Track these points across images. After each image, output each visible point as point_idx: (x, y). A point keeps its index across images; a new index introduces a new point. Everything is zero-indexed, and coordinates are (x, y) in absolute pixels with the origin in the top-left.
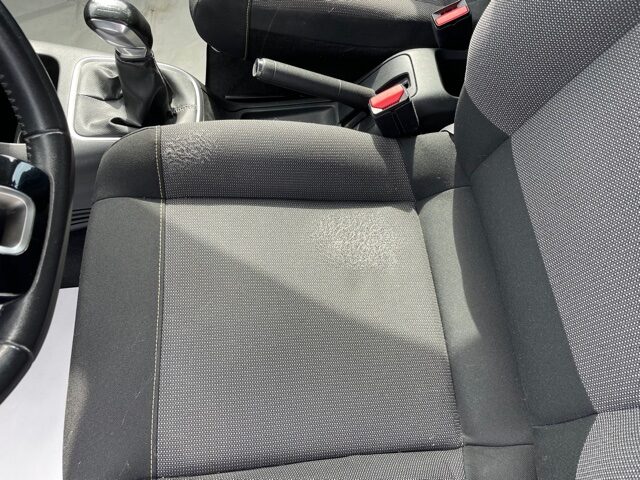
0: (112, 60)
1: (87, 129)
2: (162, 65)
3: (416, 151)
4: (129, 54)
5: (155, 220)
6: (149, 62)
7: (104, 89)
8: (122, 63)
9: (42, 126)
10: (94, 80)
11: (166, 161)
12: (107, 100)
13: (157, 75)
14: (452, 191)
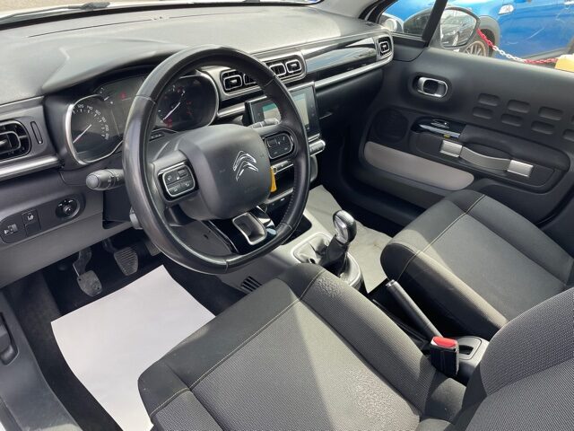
0: (331, 238)
1: (299, 255)
2: (349, 255)
3: (443, 384)
4: (339, 238)
5: (290, 301)
6: (345, 248)
7: (319, 247)
8: (335, 240)
9: (288, 222)
10: (318, 241)
11: (316, 283)
12: (316, 252)
13: (344, 255)
14: (448, 423)
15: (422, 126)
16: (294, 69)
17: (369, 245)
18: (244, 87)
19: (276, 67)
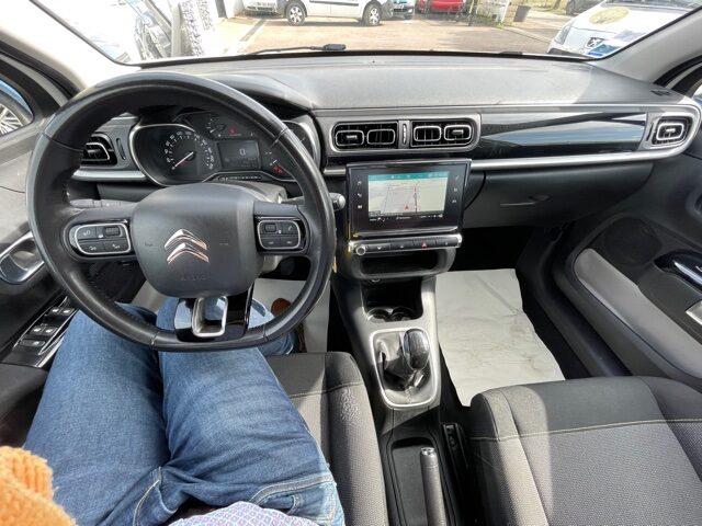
15: (676, 264)
16: (459, 136)
17: (524, 356)
18: (366, 146)
19: (428, 130)
